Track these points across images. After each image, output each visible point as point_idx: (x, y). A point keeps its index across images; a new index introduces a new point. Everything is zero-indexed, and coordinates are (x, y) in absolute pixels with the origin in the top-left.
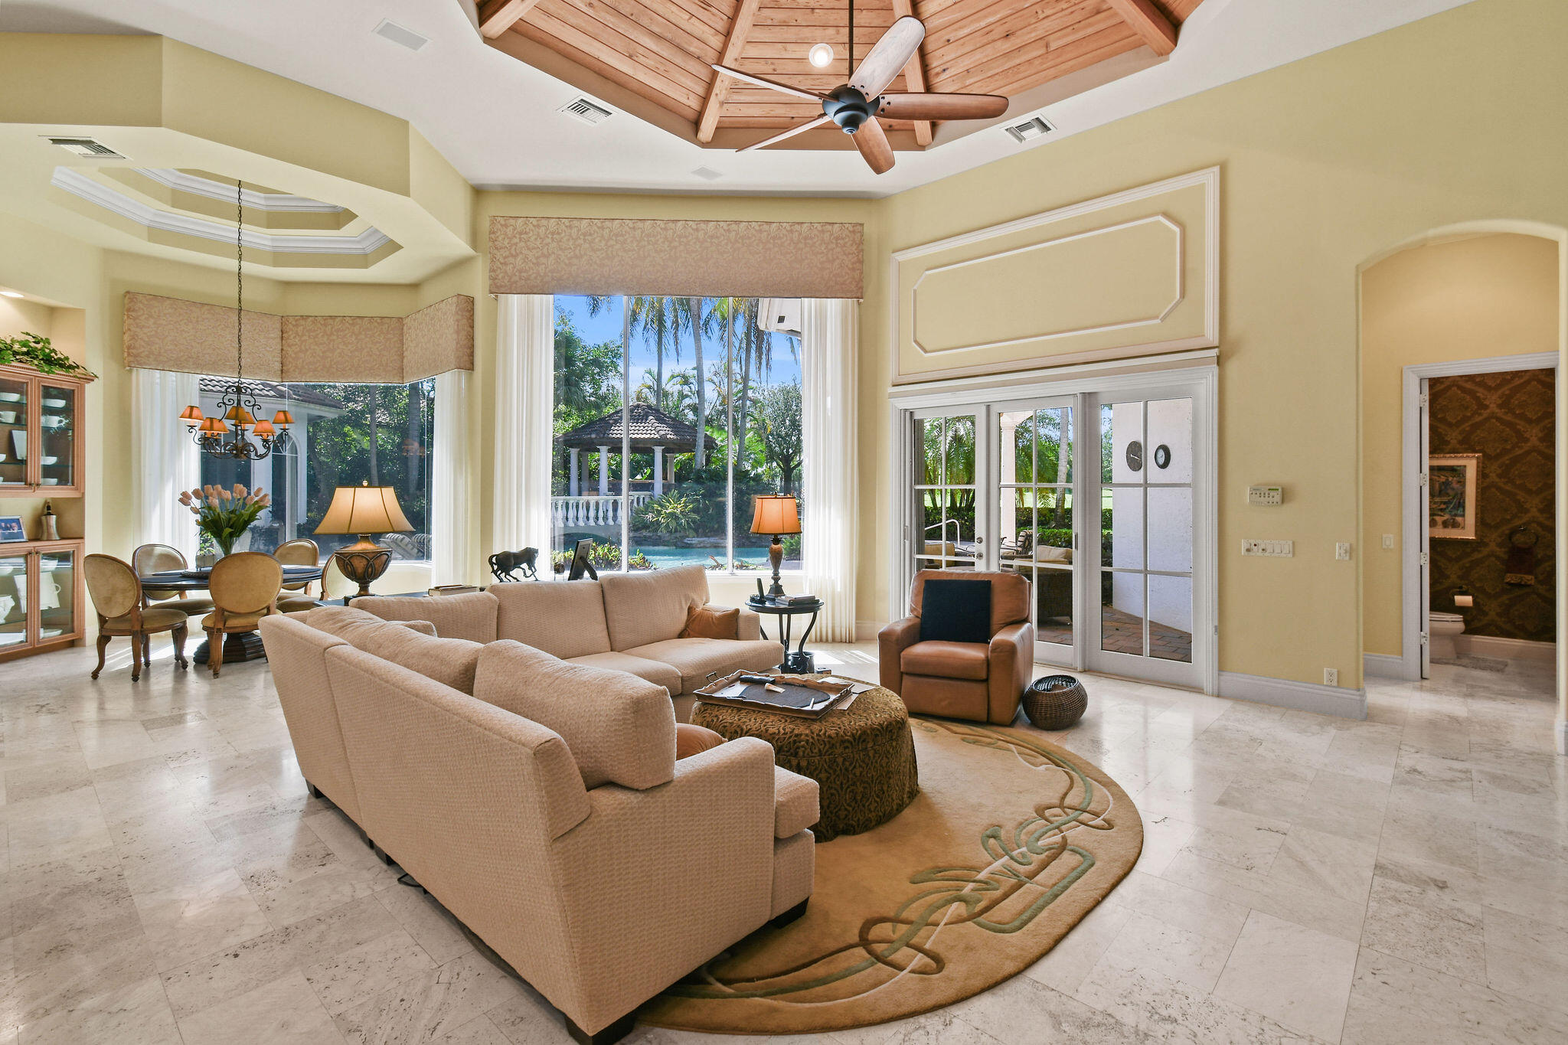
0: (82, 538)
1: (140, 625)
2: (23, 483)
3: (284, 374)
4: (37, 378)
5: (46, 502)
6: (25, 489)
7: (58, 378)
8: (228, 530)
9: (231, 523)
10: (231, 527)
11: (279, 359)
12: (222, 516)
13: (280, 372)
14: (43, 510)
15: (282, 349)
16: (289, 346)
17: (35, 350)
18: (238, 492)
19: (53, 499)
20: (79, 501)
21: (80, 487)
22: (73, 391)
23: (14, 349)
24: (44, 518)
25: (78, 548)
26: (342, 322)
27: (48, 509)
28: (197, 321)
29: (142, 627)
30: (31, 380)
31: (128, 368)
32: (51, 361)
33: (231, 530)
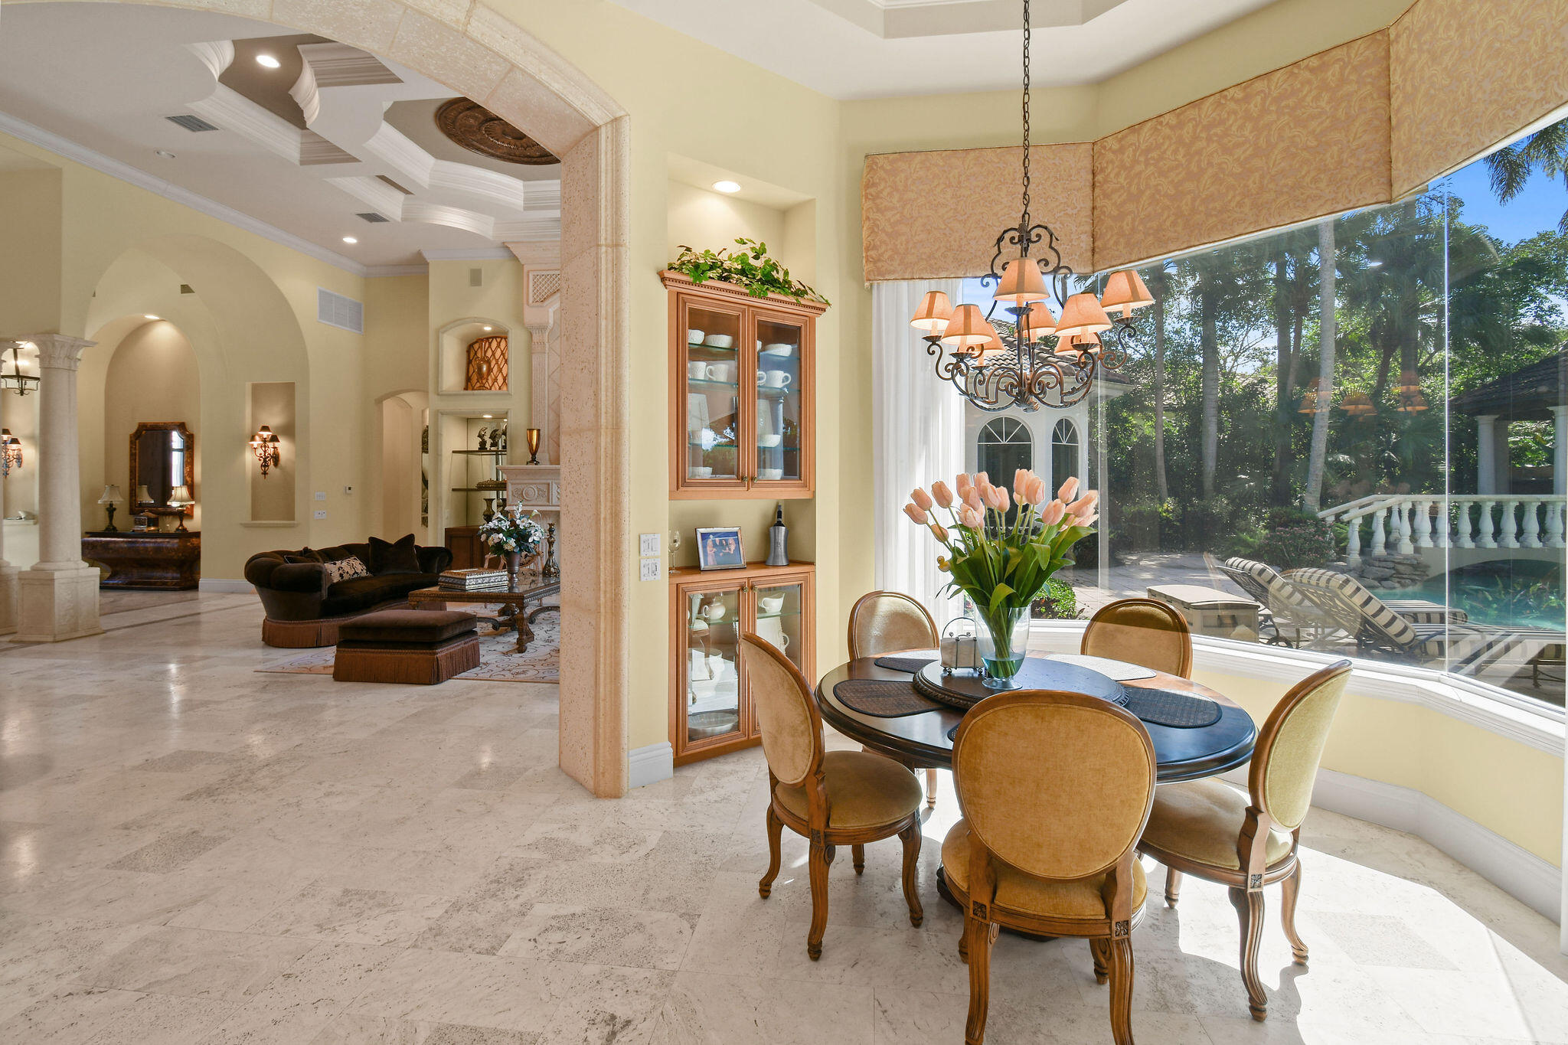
0: (812, 563)
1: (823, 820)
2: (735, 476)
3: (1096, 256)
4: (751, 309)
5: (778, 506)
6: (736, 485)
7: (777, 307)
8: (1003, 591)
9: (1010, 570)
10: (1009, 582)
11: (1088, 228)
12: (989, 552)
13: (1090, 254)
14: (774, 519)
15: (1094, 208)
16: (1107, 196)
17: (753, 269)
18: (1023, 490)
19: (786, 501)
20: (810, 503)
21: (809, 484)
22: (800, 328)
23: (725, 266)
24: (772, 529)
25: (806, 579)
26: (1219, 104)
27: (778, 517)
28: (959, 182)
29: (827, 825)
30: (744, 312)
31: (867, 284)
32: (770, 281)
33: (1010, 591)
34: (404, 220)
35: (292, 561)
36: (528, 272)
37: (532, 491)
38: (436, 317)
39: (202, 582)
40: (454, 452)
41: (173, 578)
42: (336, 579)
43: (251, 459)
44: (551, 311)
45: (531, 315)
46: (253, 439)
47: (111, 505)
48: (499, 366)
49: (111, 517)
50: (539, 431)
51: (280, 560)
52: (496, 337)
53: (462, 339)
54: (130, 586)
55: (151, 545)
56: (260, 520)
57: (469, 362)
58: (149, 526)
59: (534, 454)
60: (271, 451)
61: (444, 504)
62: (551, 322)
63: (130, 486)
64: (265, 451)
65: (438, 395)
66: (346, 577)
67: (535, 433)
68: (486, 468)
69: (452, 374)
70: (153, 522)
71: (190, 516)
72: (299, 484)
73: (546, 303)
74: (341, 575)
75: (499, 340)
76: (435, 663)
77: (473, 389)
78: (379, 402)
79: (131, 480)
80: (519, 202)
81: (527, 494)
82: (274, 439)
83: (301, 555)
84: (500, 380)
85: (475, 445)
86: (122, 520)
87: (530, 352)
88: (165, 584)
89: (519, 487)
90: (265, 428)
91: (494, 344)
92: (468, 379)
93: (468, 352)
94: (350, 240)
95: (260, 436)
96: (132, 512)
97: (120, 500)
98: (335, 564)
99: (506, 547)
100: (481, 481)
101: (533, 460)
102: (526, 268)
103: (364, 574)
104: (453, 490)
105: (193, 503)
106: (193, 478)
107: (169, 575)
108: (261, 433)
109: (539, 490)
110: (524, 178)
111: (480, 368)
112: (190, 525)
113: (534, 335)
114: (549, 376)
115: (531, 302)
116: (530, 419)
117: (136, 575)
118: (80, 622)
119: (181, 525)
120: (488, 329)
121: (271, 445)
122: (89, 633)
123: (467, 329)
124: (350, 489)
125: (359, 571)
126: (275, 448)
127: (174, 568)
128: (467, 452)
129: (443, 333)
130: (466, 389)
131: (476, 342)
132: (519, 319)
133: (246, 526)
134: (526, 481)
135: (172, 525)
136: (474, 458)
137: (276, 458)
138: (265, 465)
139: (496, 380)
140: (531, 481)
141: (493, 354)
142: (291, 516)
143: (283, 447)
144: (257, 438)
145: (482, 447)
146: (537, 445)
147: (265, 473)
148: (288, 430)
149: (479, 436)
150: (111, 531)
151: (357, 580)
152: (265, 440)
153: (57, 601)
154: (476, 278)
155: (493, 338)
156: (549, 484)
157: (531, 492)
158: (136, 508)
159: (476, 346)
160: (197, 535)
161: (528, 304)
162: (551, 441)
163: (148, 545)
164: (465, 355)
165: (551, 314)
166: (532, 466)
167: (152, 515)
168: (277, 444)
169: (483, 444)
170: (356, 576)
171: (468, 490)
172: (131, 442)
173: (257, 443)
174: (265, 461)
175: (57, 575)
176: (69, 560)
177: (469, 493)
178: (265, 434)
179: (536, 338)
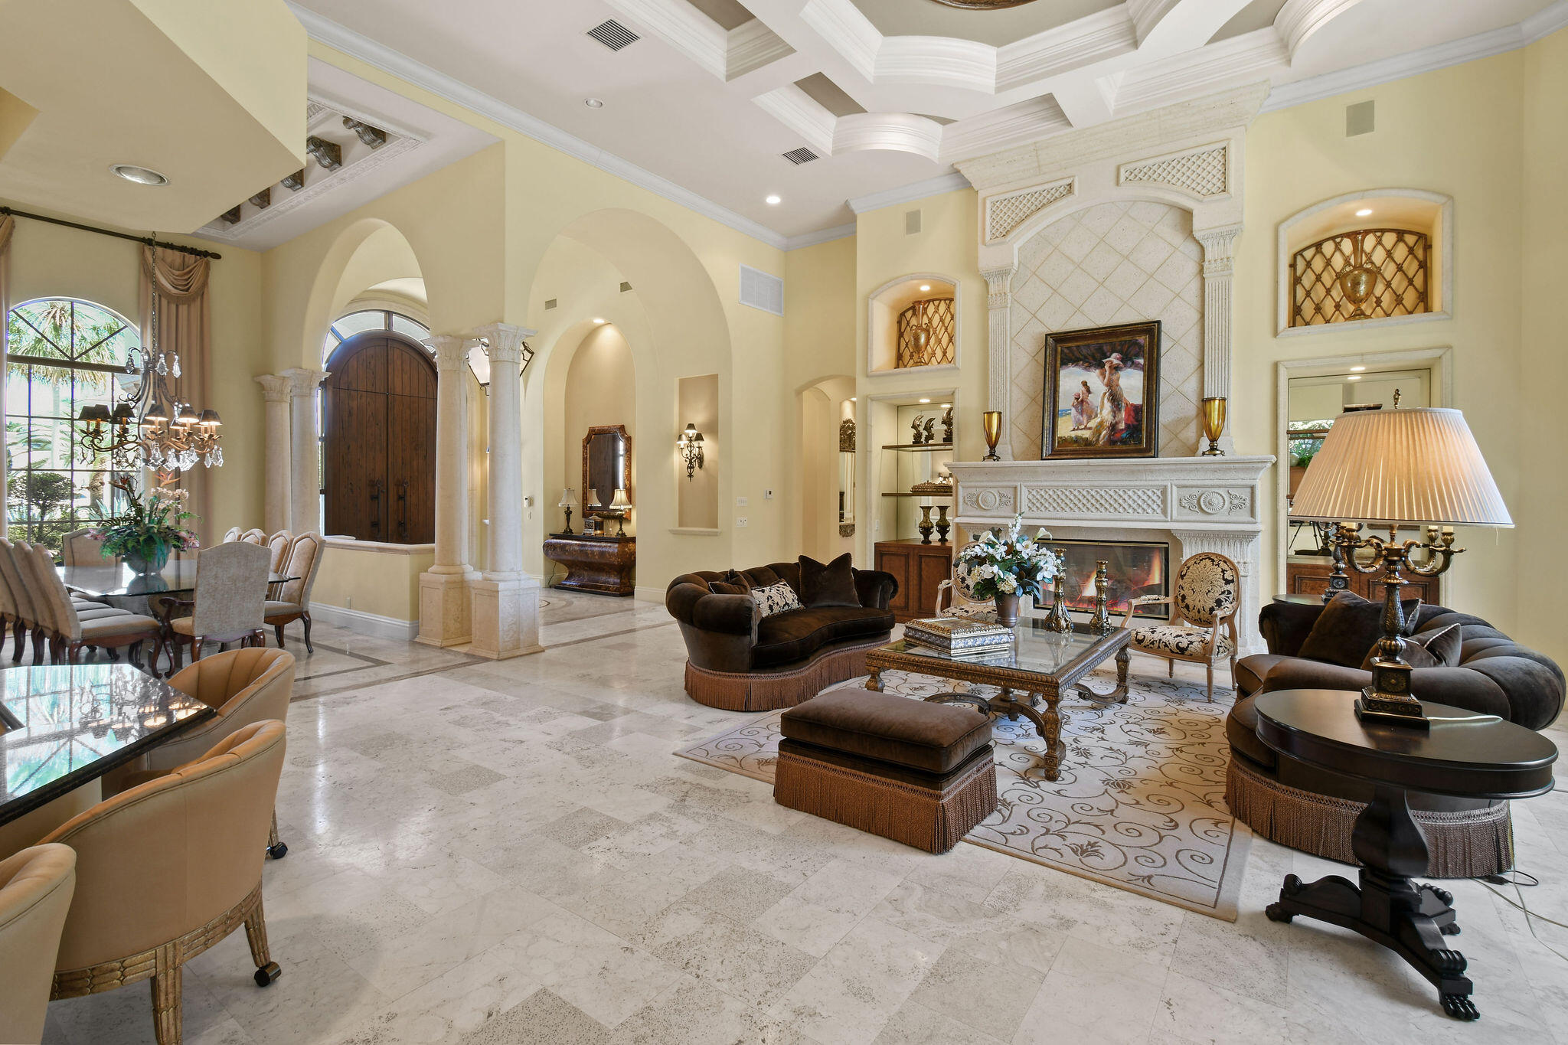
34: (834, 152)
35: (719, 590)
36: (984, 199)
37: (992, 497)
38: (864, 279)
39: (637, 589)
40: (884, 447)
41: (615, 583)
42: (765, 612)
43: (678, 460)
44: (1016, 247)
45: (989, 258)
46: (680, 438)
47: (568, 508)
48: (937, 336)
49: (568, 520)
50: (1000, 413)
51: (703, 587)
52: (933, 300)
53: (893, 308)
54: (581, 589)
55: (597, 549)
56: (687, 526)
57: (901, 335)
58: (596, 530)
59: (993, 446)
60: (696, 451)
61: (874, 510)
62: (1016, 262)
63: (583, 490)
64: (691, 452)
65: (867, 376)
66: (776, 609)
67: (995, 417)
68: (923, 467)
69: (882, 353)
70: (599, 526)
71: (628, 520)
72: (721, 486)
73: (1009, 238)
74: (771, 607)
75: (936, 303)
76: (940, 815)
77: (905, 367)
78: (799, 393)
79: (583, 484)
80: (989, 81)
81: (984, 501)
82: (699, 437)
83: (727, 580)
84: (939, 354)
85: (908, 438)
86: (577, 524)
87: (985, 308)
88: (607, 588)
89: (973, 491)
90: (691, 426)
91: (931, 309)
92: (899, 357)
93: (899, 323)
94: (773, 200)
95: (687, 435)
96: (585, 516)
97: (575, 504)
98: (763, 591)
99: (1002, 587)
100: (917, 484)
101: (992, 455)
102: (981, 194)
103: (795, 605)
104: (883, 495)
105: (631, 507)
106: (630, 482)
107: (611, 580)
108: (688, 431)
109: (1001, 496)
110: (998, 40)
111: (917, 339)
112: (629, 530)
113: (991, 286)
114: (1012, 339)
115: (988, 238)
116: (985, 398)
117: (586, 577)
118: (522, 637)
119: (621, 529)
120: (925, 288)
121: (695, 444)
122: (531, 651)
123: (899, 293)
124: (770, 493)
125: (790, 602)
126: (699, 447)
127: (616, 573)
128: (897, 447)
129: (872, 299)
130: (897, 366)
131: (908, 310)
132: (970, 264)
133: (675, 533)
134: (985, 484)
135: (613, 529)
136: (905, 455)
137: (700, 459)
138: (691, 467)
139: (933, 354)
140: (991, 484)
141: (930, 320)
142: (714, 524)
143: (707, 446)
144: (684, 437)
145: (917, 441)
146: (998, 434)
147: (690, 476)
148: (714, 427)
149: (914, 427)
150: (568, 534)
151: (788, 615)
152: (690, 440)
153: (501, 615)
154: (913, 223)
155: (929, 301)
156: (1016, 488)
157: (990, 498)
158: (587, 512)
159: (909, 314)
160: (633, 540)
161: (984, 243)
162: (1014, 428)
163: (593, 549)
164: (896, 326)
165: (1016, 252)
166: (990, 463)
167: (599, 519)
168: (702, 443)
169: (918, 436)
170: (786, 608)
171: (898, 495)
172: (584, 446)
173: (684, 442)
174: (691, 463)
175: (501, 586)
176: (512, 570)
177: (900, 498)
178: (691, 433)
179: (993, 289)
